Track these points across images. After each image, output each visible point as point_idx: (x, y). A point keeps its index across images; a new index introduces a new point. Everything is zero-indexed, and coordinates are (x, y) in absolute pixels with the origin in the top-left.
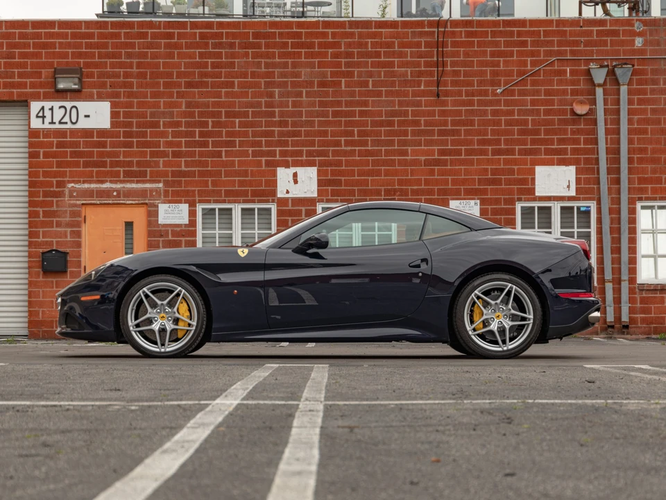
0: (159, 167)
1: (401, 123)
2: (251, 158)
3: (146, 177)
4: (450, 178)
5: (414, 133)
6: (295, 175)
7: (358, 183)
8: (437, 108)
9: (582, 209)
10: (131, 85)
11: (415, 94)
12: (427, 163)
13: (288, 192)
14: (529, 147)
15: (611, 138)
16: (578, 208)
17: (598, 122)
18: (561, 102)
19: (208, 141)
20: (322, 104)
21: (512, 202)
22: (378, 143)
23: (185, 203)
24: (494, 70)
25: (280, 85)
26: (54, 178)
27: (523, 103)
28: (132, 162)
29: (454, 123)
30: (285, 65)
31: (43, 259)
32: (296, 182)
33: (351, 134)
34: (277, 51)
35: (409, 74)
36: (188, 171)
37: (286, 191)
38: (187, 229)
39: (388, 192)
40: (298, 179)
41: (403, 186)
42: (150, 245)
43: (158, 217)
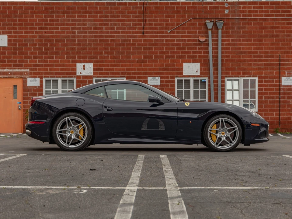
0: (28, 63)
1: (128, 45)
2: (66, 59)
3: (22, 67)
4: (148, 67)
5: (133, 49)
6: (84, 66)
7: (110, 70)
8: (143, 39)
9: (203, 81)
10: (16, 29)
11: (134, 33)
12: (139, 61)
13: (81, 73)
14: (181, 55)
15: (214, 51)
16: (201, 80)
17: (209, 45)
18: (194, 36)
19: (48, 52)
20: (95, 37)
21: (174, 78)
22: (118, 53)
23: (38, 77)
24: (166, 23)
25: (78, 29)
27: (179, 37)
28: (17, 60)
29: (150, 45)
30: (80, 20)
32: (84, 69)
33: (107, 49)
34: (77, 14)
35: (131, 24)
36: (40, 64)
37: (80, 73)
38: (39, 88)
39: (122, 73)
40: (85, 68)
41: (128, 71)
42: (24, 94)
43: (27, 83)
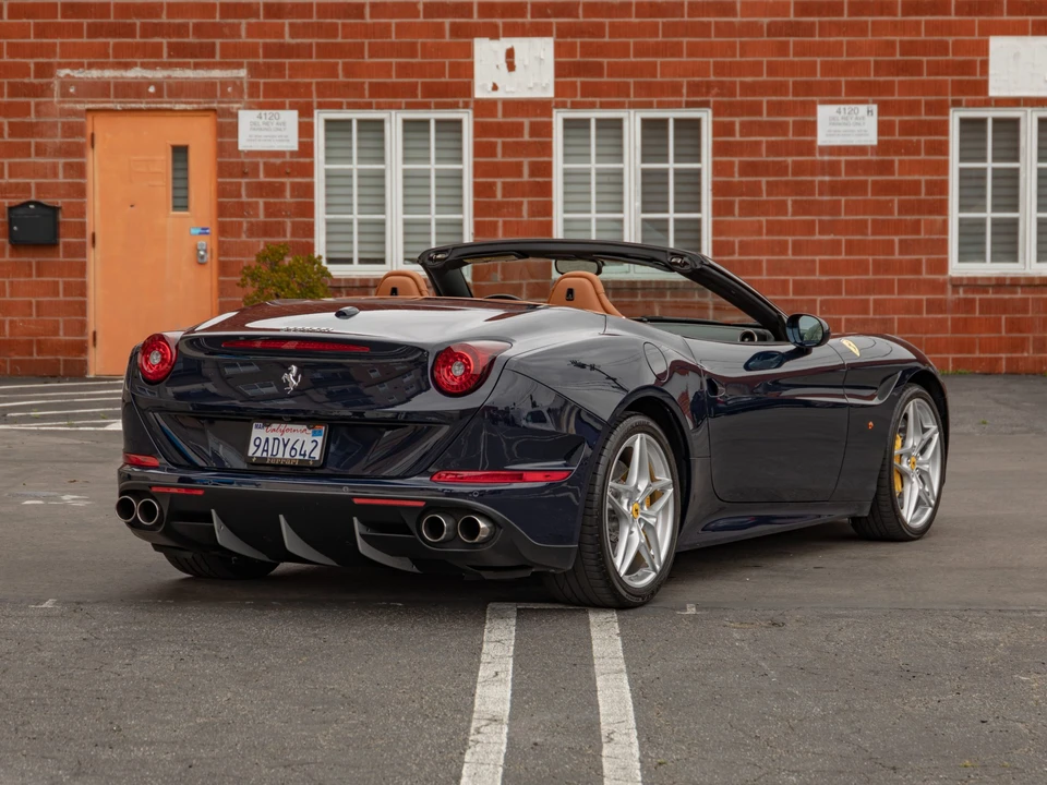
0: (239, 36)
2: (421, 19)
3: (214, 57)
4: (819, 60)
6: (510, 54)
7: (634, 70)
12: (774, 30)
13: (495, 88)
21: (942, 108)
23: (292, 107)
26: (32, 57)
28: (186, 26)
31: (10, 219)
32: (511, 67)
36: (298, 45)
37: (490, 86)
38: (295, 160)
39: (695, 89)
40: (517, 62)
41: (724, 75)
42: (222, 191)
43: (237, 137)
